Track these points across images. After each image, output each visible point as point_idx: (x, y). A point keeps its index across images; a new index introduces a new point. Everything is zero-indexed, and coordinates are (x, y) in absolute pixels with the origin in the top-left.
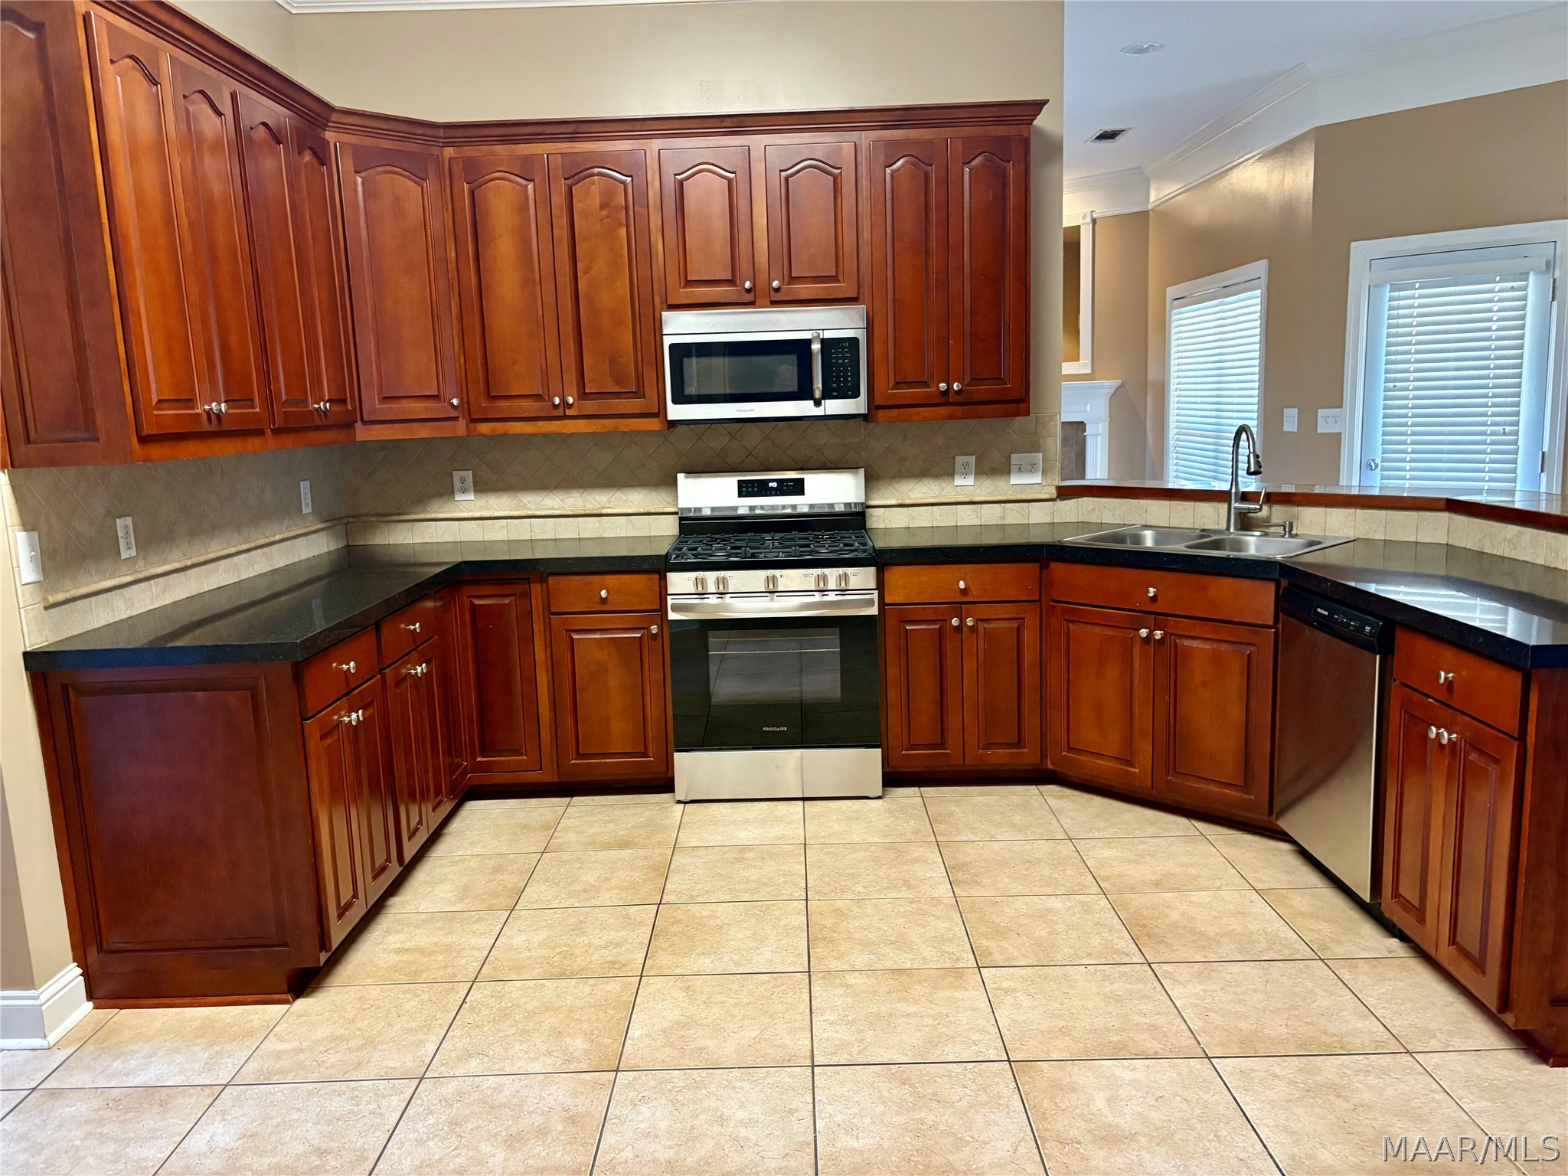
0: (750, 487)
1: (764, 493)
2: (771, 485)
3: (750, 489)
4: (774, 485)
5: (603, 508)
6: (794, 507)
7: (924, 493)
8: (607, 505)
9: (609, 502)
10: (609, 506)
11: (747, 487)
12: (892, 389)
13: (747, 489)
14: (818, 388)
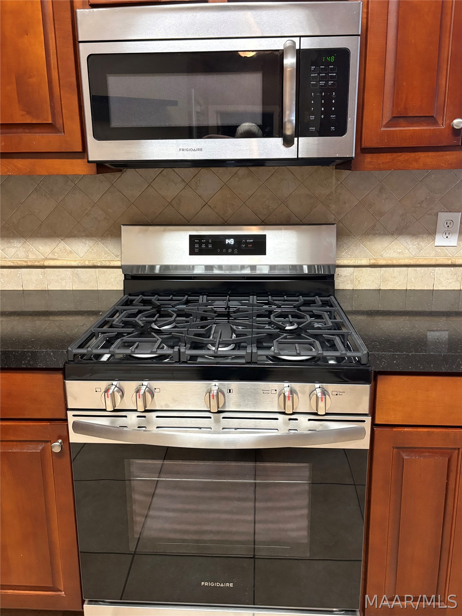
0: (203, 243)
1: (219, 251)
2: (227, 241)
3: (203, 246)
4: (231, 241)
5: (46, 259)
6: (253, 267)
7: (399, 253)
8: (51, 256)
9: (52, 252)
10: (53, 257)
11: (200, 244)
12: (387, 126)
13: (200, 246)
14: (290, 121)
